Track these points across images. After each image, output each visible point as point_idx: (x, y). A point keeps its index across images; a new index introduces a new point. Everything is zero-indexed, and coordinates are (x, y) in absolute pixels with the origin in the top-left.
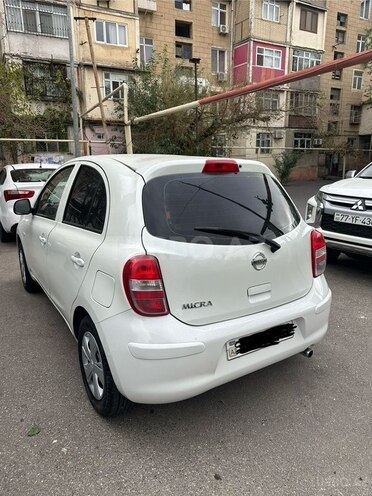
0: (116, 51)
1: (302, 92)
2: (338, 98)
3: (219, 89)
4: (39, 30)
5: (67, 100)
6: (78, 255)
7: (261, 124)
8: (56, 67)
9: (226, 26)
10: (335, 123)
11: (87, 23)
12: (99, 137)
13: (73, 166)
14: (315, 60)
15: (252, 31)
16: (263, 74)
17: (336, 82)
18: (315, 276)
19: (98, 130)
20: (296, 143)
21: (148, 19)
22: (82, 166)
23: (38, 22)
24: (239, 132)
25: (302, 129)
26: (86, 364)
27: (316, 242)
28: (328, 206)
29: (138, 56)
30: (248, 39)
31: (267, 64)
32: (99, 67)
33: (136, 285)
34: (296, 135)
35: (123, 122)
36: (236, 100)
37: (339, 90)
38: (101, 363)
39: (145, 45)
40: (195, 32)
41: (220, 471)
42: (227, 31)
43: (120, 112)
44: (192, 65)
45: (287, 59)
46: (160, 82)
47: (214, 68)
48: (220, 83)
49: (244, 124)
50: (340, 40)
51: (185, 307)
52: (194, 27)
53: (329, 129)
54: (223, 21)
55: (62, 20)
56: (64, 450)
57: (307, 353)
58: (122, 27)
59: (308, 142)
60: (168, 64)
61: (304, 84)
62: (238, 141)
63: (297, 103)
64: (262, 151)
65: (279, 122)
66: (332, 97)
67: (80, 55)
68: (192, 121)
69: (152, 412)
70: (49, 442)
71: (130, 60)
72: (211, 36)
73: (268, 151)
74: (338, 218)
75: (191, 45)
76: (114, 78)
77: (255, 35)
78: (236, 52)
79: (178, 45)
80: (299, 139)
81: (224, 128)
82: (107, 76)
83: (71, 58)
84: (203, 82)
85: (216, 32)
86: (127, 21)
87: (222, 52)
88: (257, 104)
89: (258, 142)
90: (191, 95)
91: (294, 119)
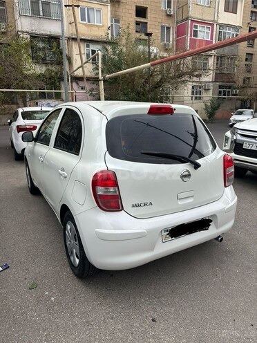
0: (94, 28)
1: (225, 56)
2: (251, 60)
3: (165, 55)
4: (41, 14)
5: (60, 63)
6: (63, 170)
7: (195, 79)
8: (53, 40)
9: (172, 9)
10: (249, 78)
11: (73, 9)
12: (82, 89)
13: (61, 109)
14: (235, 33)
15: (190, 13)
16: (197, 43)
17: (250, 49)
18: (225, 187)
19: (81, 84)
20: (220, 92)
21: (117, 6)
22: (67, 109)
23: (41, 9)
24: (180, 85)
25: (225, 82)
26: (68, 243)
27: (227, 163)
28: (239, 137)
29: (109, 32)
30: (187, 19)
31: (200, 36)
32: (81, 40)
33: (101, 191)
34: (220, 87)
35: (98, 78)
36: (178, 62)
37: (252, 54)
38: (77, 242)
39: (114, 24)
40: (149, 14)
41: (156, 317)
42: (172, 13)
43: (96, 71)
44: (147, 38)
45: (215, 33)
46: (124, 50)
47: (162, 40)
48: (166, 50)
49: (183, 79)
50: (254, 18)
51: (133, 206)
52: (149, 11)
53: (244, 83)
54: (169, 6)
55: (57, 7)
56: (53, 299)
57: (219, 239)
58: (99, 11)
59: (229, 92)
60: (130, 37)
61: (227, 50)
62: (179, 91)
63: (221, 64)
64: (196, 98)
65: (208, 78)
66: (246, 60)
67: (69, 31)
68: (146, 77)
69: (112, 275)
70: (43, 293)
71: (104, 34)
72: (161, 17)
73: (200, 98)
74: (246, 146)
75: (146, 23)
76: (93, 47)
77: (193, 16)
78: (178, 28)
79: (138, 23)
80: (222, 90)
81: (169, 82)
82: (88, 46)
83: (63, 34)
84: (154, 50)
85: (164, 14)
86: (102, 7)
87: (168, 28)
88: (193, 65)
89: (193, 92)
90: (146, 59)
91: (219, 76)
